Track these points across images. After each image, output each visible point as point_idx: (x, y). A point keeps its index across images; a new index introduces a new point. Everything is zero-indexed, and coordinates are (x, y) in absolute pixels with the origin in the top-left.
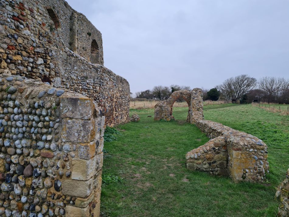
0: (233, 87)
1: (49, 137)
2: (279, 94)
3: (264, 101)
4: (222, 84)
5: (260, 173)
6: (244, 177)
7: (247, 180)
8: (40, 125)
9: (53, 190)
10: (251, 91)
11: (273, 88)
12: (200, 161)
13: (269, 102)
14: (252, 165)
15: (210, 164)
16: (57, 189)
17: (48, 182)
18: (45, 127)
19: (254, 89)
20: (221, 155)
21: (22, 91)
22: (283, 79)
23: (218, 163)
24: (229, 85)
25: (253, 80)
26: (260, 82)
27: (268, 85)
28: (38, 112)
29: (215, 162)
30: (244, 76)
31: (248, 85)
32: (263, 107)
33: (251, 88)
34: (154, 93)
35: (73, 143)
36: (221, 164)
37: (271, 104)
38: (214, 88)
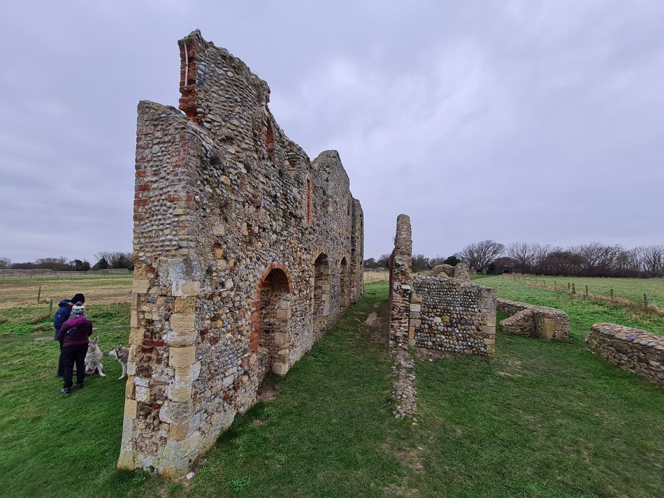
0: (475, 255)
1: (475, 306)
2: (534, 263)
3: (517, 272)
4: (462, 251)
5: (565, 333)
6: (554, 336)
7: (556, 338)
8: (470, 300)
9: (476, 331)
10: (499, 259)
11: (526, 256)
12: (514, 327)
13: (523, 273)
14: (560, 328)
15: (521, 329)
16: (479, 330)
17: (473, 327)
18: (472, 301)
19: (501, 257)
20: (530, 323)
21: (459, 285)
22: (538, 245)
23: (528, 328)
24: (471, 253)
25: (501, 246)
26: (509, 249)
27: (520, 252)
28: (469, 294)
29: (525, 328)
30: (488, 242)
31: (495, 252)
32: (521, 280)
33: (499, 255)
34: (380, 261)
35: (488, 309)
36: (530, 330)
37: (526, 275)
38: (452, 255)
